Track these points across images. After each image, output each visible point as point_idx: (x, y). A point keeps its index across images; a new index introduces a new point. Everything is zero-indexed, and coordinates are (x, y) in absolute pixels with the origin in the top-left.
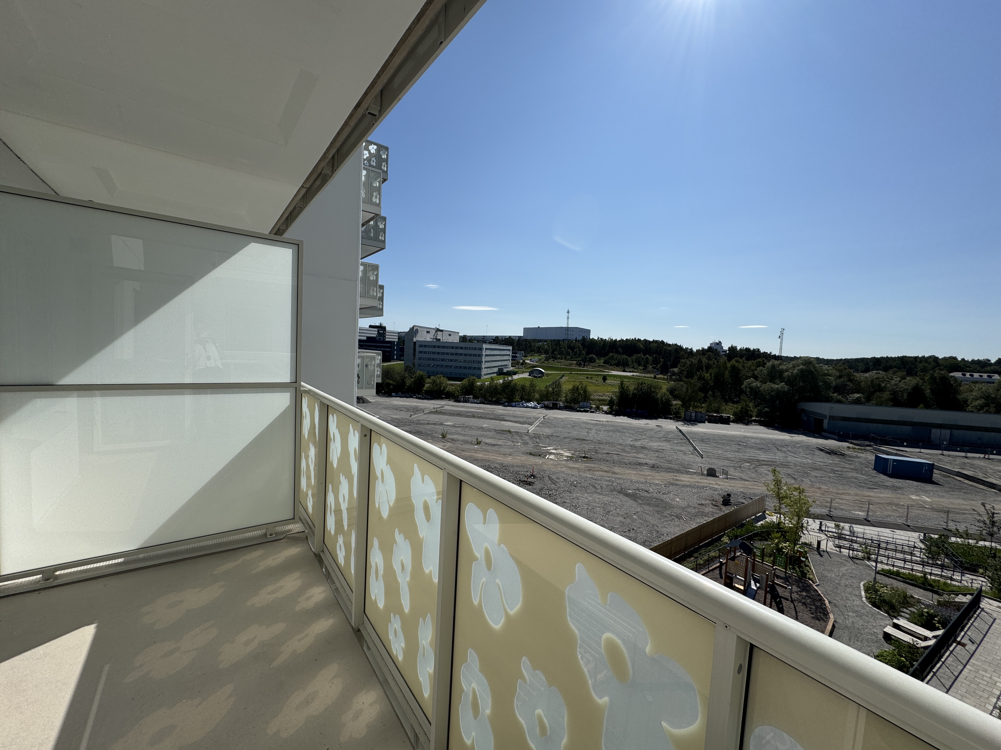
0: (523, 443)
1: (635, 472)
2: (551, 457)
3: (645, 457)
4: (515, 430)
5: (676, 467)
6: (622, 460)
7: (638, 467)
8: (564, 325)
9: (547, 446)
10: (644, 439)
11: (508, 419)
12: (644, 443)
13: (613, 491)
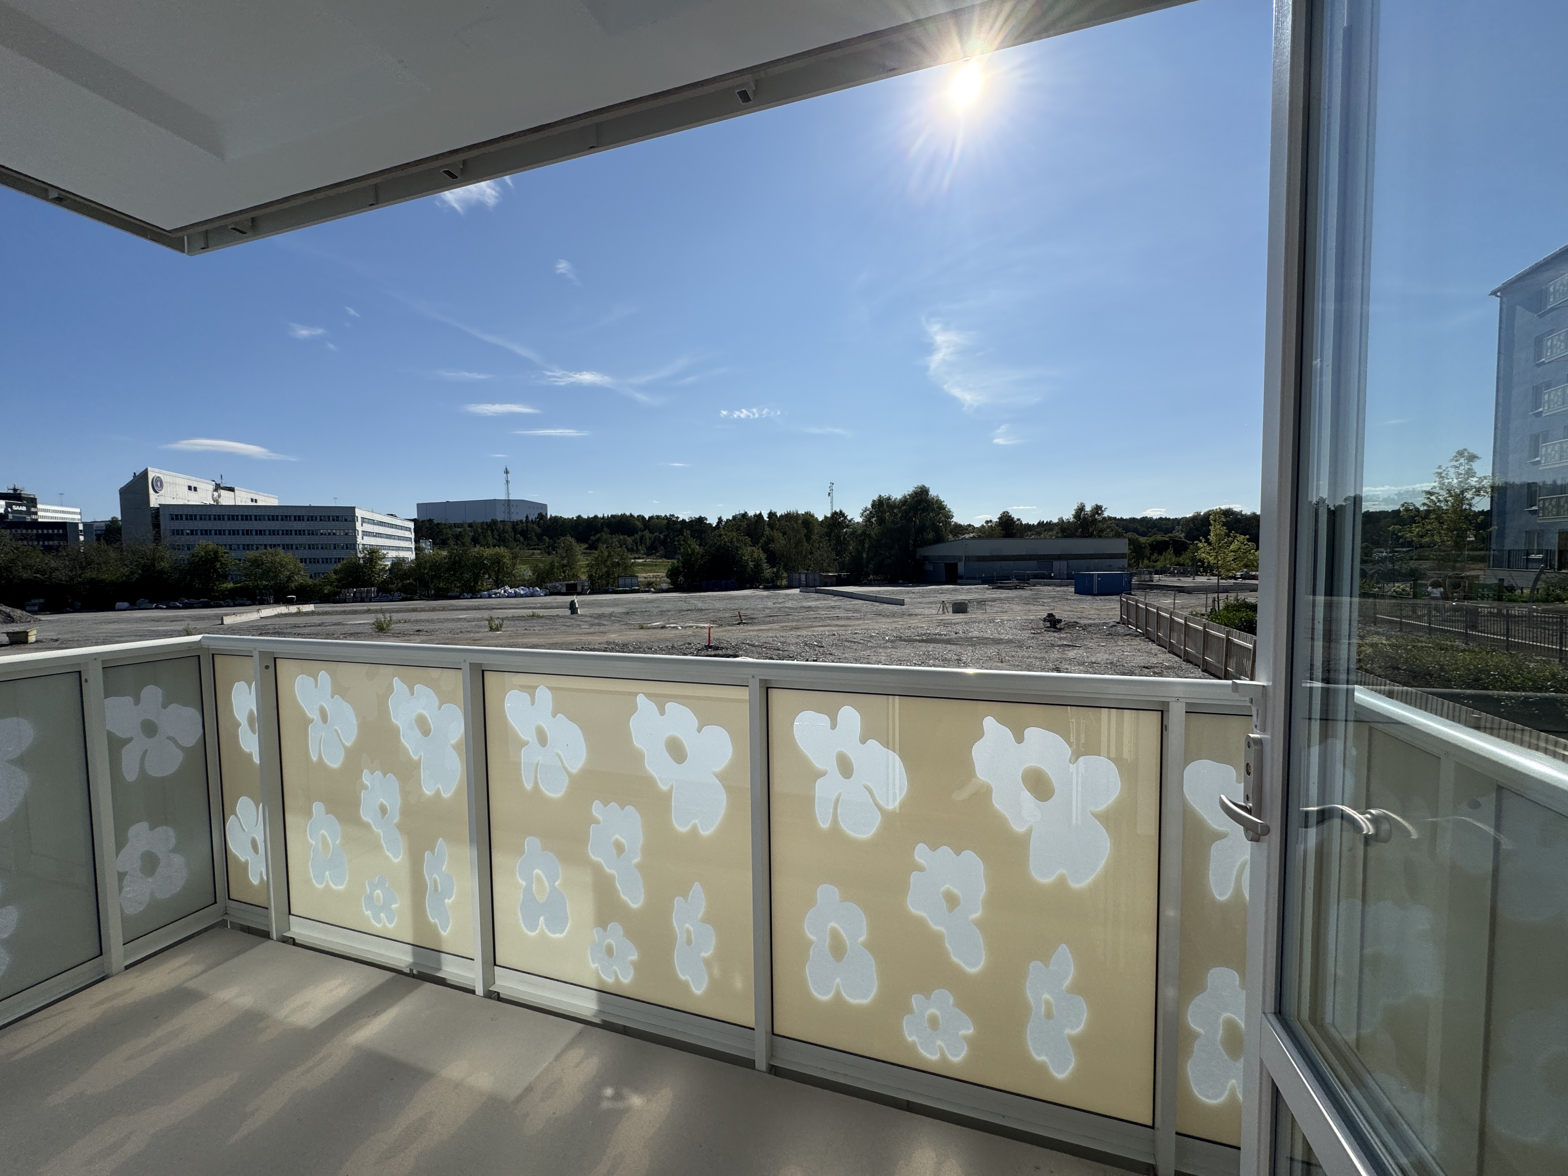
8: (503, 497)
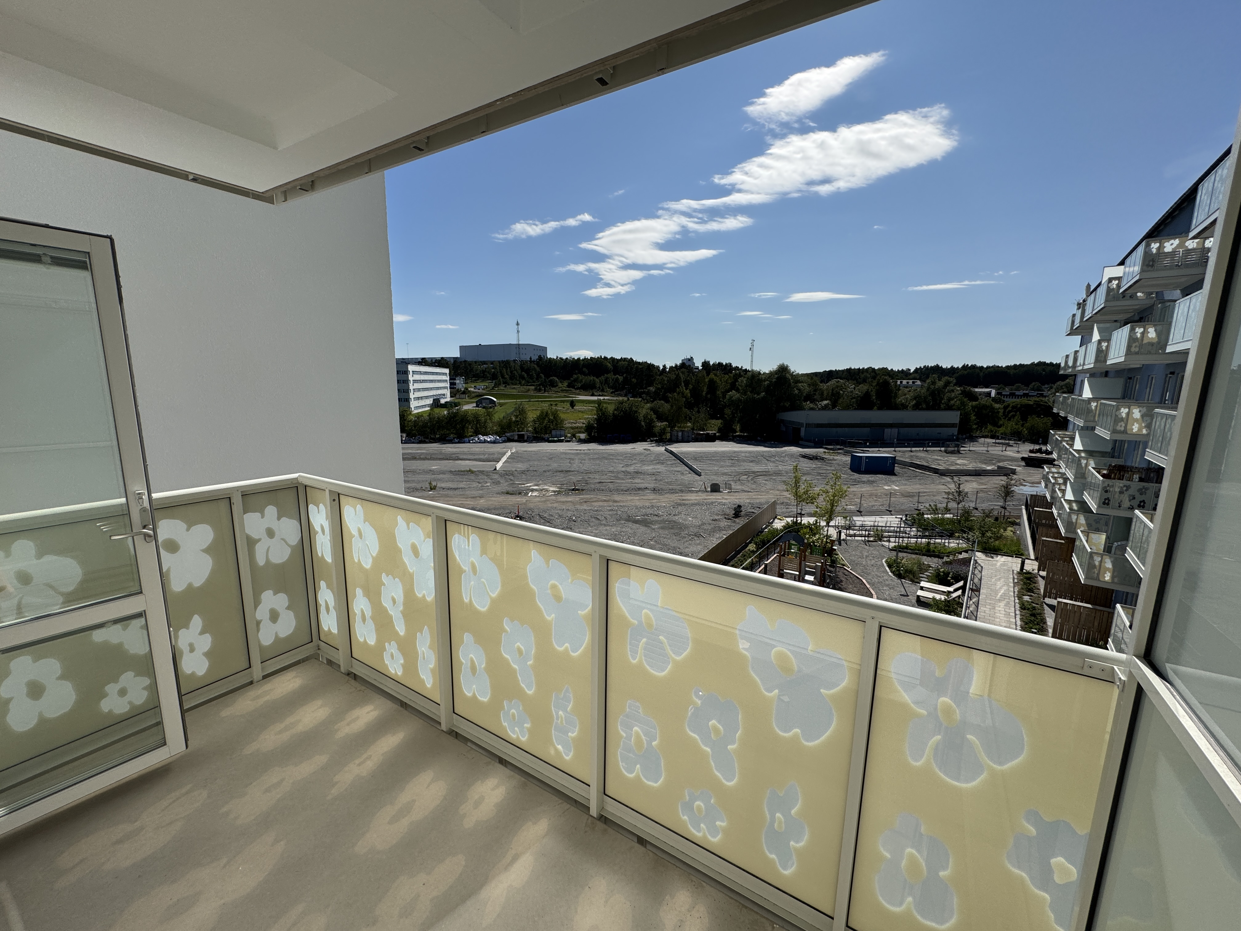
0: (494, 483)
1: (638, 498)
2: (534, 494)
3: (642, 481)
4: (478, 469)
5: (678, 487)
6: (618, 488)
7: (640, 492)
8: (515, 342)
9: (525, 482)
10: (635, 463)
11: (465, 457)
12: (638, 467)
13: (620, 520)
